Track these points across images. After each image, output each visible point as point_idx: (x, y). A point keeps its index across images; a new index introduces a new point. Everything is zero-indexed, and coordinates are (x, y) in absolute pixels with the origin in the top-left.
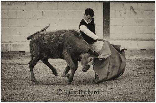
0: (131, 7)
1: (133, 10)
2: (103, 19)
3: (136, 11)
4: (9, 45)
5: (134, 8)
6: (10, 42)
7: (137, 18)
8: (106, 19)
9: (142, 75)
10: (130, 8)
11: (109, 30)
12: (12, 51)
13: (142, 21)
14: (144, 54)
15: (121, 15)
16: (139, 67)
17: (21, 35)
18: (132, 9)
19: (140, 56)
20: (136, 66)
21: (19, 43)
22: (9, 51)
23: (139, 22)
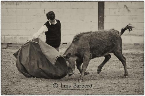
0: (125, 5)
1: (127, 8)
2: (99, 16)
3: (129, 9)
4: (17, 38)
5: (128, 6)
6: (18, 35)
7: (131, 15)
8: (101, 17)
9: (135, 67)
10: (123, 6)
11: (104, 26)
12: (19, 42)
13: (136, 18)
14: (138, 49)
15: (115, 13)
16: (132, 60)
17: (26, 29)
18: (125, 8)
19: (133, 50)
20: (129, 59)
21: (25, 36)
22: (17, 42)
23: (132, 19)
